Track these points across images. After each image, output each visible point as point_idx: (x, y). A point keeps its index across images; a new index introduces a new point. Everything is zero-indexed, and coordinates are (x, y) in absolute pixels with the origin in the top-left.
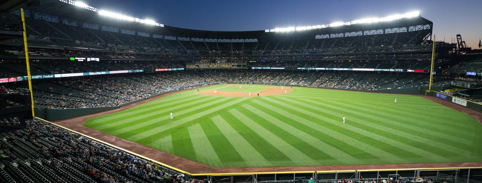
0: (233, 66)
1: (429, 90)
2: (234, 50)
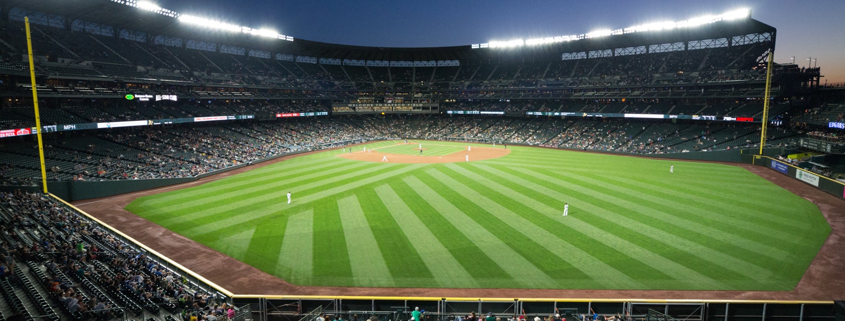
0: (414, 108)
1: (759, 154)
2: (417, 81)
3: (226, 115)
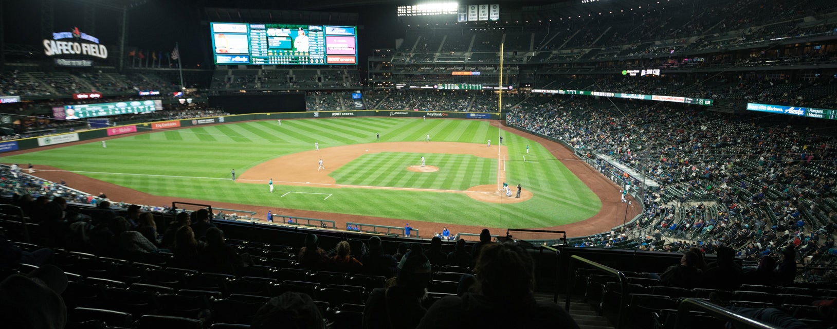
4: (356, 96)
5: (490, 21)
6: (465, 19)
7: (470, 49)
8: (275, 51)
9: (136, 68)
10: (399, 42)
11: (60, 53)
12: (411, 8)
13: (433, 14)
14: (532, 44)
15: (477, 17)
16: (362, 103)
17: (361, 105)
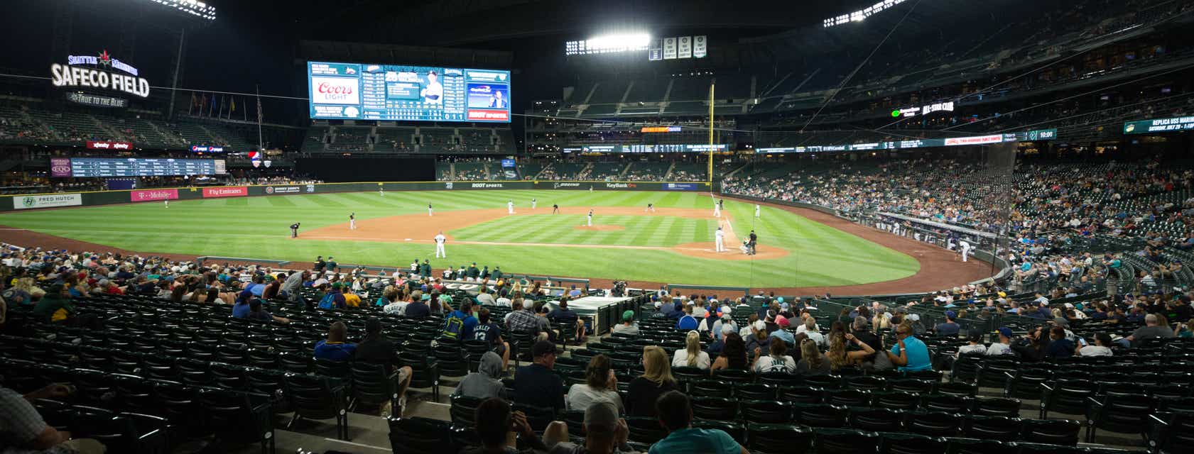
3: (1001, 133)
4: (507, 163)
5: (693, 59)
6: (659, 56)
7: (667, 96)
8: (396, 102)
9: (194, 117)
10: (568, 92)
11: (76, 83)
12: (585, 44)
13: (615, 51)
14: (753, 86)
15: (675, 53)
16: (516, 172)
17: (514, 175)
